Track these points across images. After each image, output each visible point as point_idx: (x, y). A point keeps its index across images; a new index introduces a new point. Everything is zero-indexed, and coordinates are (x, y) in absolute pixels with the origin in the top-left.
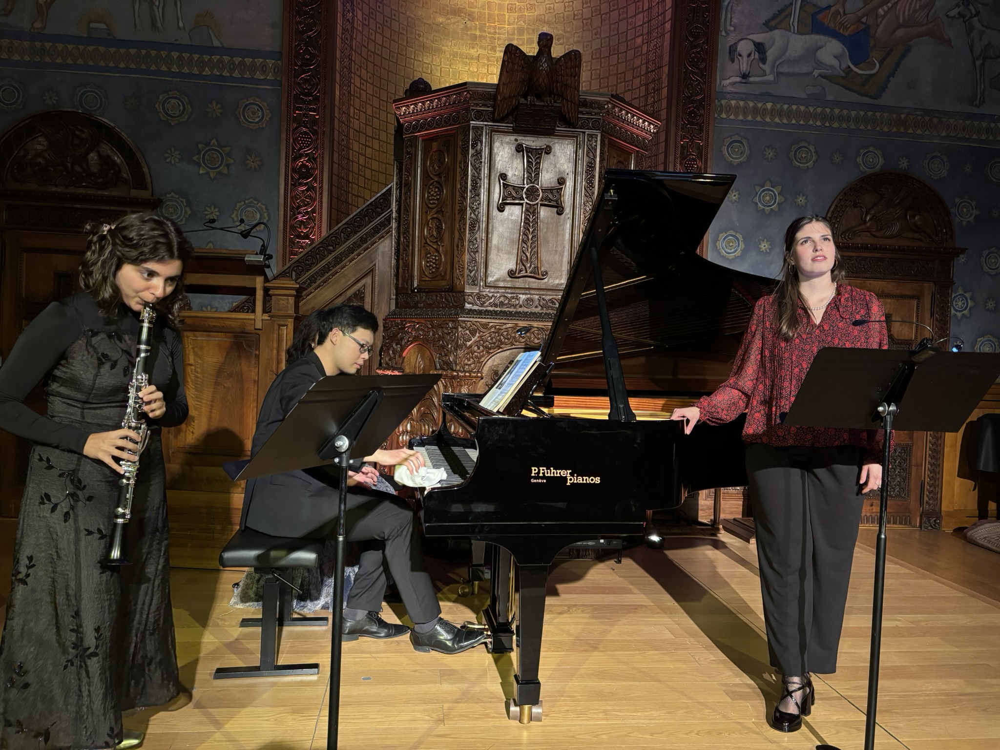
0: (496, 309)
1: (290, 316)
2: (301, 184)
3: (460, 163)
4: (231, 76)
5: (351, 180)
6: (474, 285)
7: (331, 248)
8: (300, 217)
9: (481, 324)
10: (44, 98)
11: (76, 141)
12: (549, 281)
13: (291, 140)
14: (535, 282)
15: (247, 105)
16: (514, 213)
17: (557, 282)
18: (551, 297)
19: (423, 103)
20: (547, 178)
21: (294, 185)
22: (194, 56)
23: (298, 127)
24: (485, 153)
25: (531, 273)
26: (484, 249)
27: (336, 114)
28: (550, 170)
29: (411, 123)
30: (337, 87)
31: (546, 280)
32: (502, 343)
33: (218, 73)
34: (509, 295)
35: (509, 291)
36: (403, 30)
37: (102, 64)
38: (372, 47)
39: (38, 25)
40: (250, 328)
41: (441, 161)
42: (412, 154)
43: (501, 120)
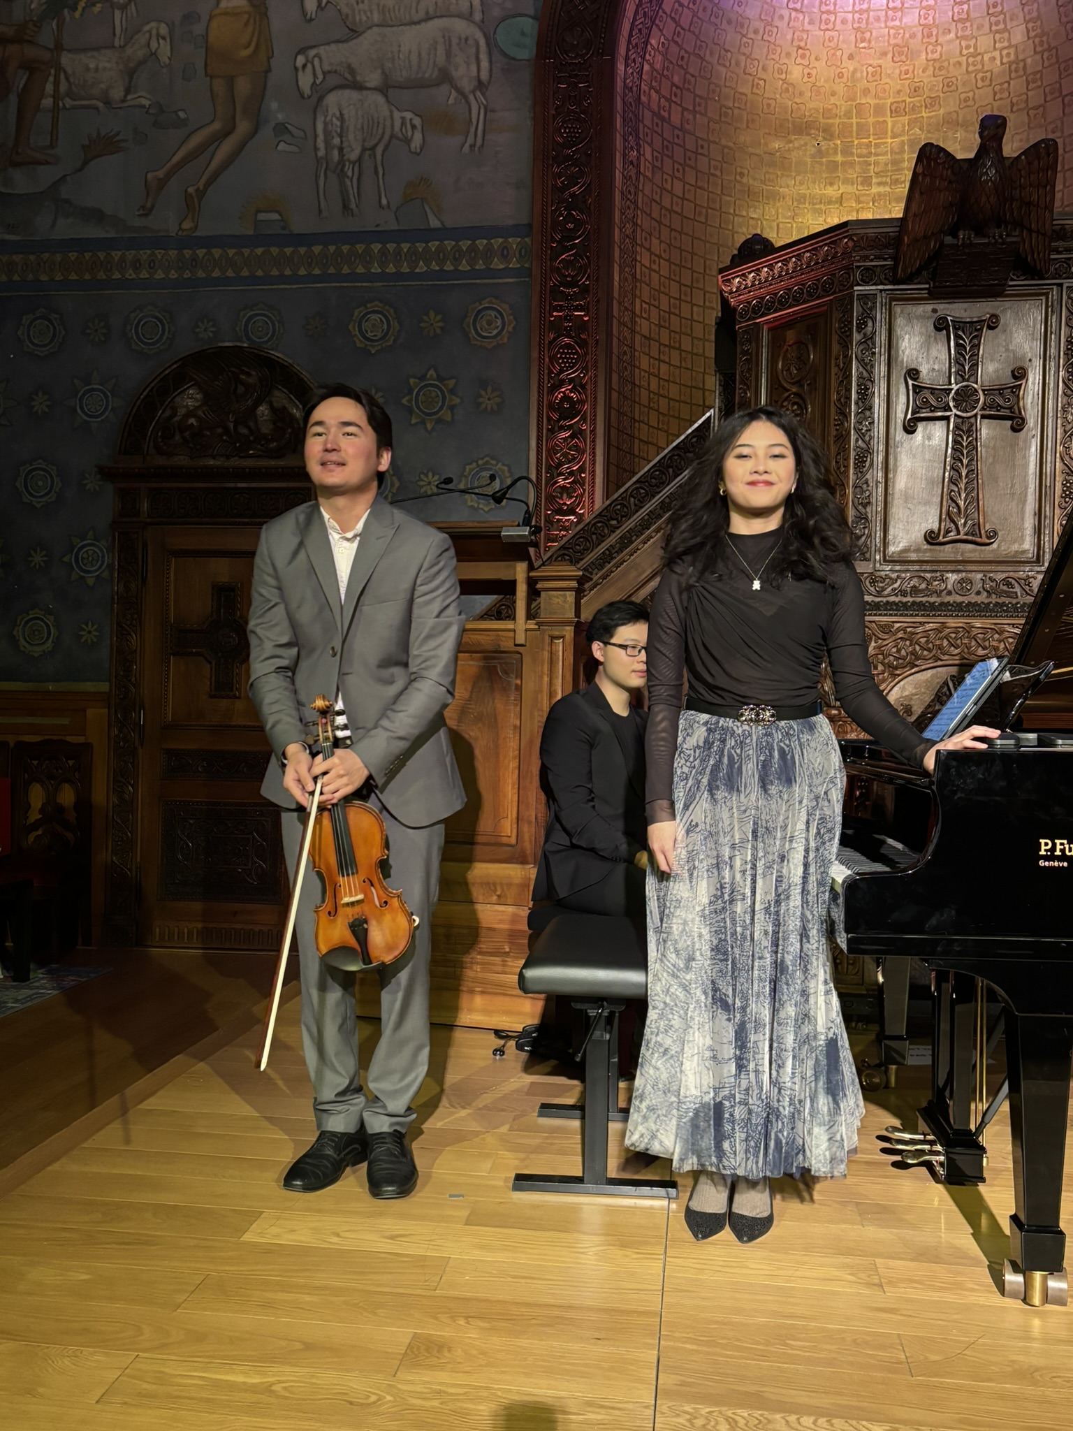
0: (905, 600)
1: (566, 623)
2: (562, 428)
3: (837, 359)
4: (456, 270)
5: (637, 417)
6: (865, 559)
7: (614, 522)
8: (561, 481)
9: (879, 626)
10: (197, 330)
11: (241, 389)
12: (998, 548)
13: (547, 360)
14: (975, 551)
15: (479, 312)
16: (935, 436)
17: (1015, 547)
18: (1007, 575)
19: (771, 267)
20: (990, 369)
21: (551, 431)
22: (403, 245)
23: (558, 337)
24: (881, 338)
25: (966, 534)
26: (881, 498)
27: (615, 313)
28: (997, 356)
29: (749, 303)
30: (616, 268)
31: (995, 546)
32: (917, 659)
33: (437, 268)
34: (928, 575)
35: (928, 568)
36: (716, 168)
37: (275, 272)
38: (666, 202)
39: (187, 225)
40: (507, 645)
41: (802, 360)
42: (751, 354)
43: (908, 280)
